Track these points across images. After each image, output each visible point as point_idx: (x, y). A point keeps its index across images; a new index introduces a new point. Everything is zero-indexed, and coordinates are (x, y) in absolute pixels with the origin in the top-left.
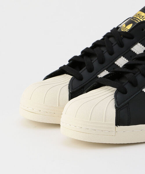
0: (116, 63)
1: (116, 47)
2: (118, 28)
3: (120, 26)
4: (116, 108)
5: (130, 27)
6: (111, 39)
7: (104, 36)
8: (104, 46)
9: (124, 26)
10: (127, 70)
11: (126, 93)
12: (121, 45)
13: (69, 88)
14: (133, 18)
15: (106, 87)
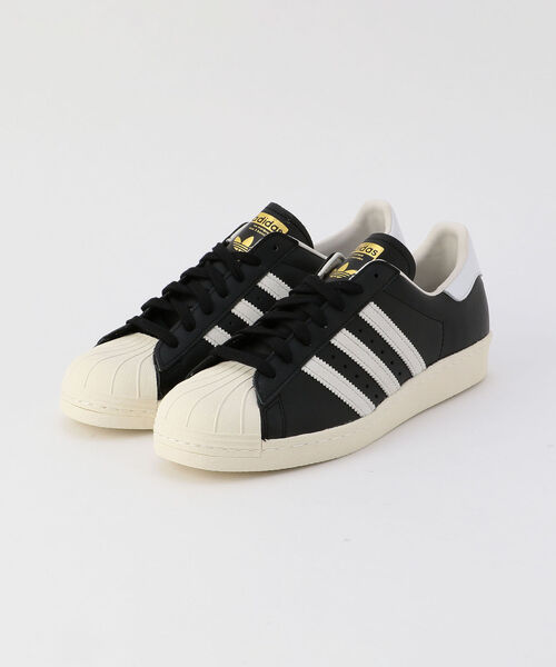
0: (233, 311)
1: (230, 282)
2: (225, 243)
3: (229, 240)
4: (260, 405)
5: (249, 242)
6: (219, 266)
7: (201, 261)
8: (207, 279)
9: (238, 240)
10: (268, 331)
11: (273, 377)
12: (239, 278)
13: (155, 363)
14: (252, 225)
15: (231, 363)
